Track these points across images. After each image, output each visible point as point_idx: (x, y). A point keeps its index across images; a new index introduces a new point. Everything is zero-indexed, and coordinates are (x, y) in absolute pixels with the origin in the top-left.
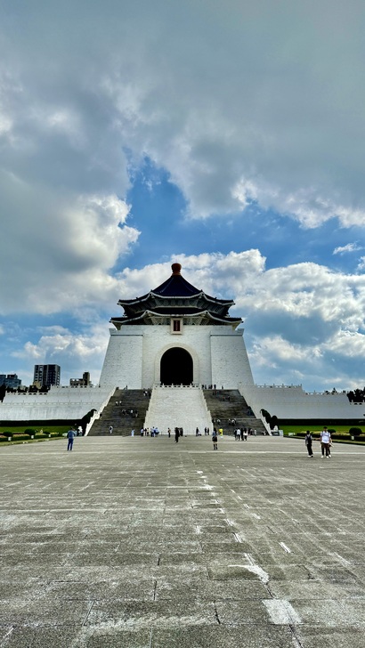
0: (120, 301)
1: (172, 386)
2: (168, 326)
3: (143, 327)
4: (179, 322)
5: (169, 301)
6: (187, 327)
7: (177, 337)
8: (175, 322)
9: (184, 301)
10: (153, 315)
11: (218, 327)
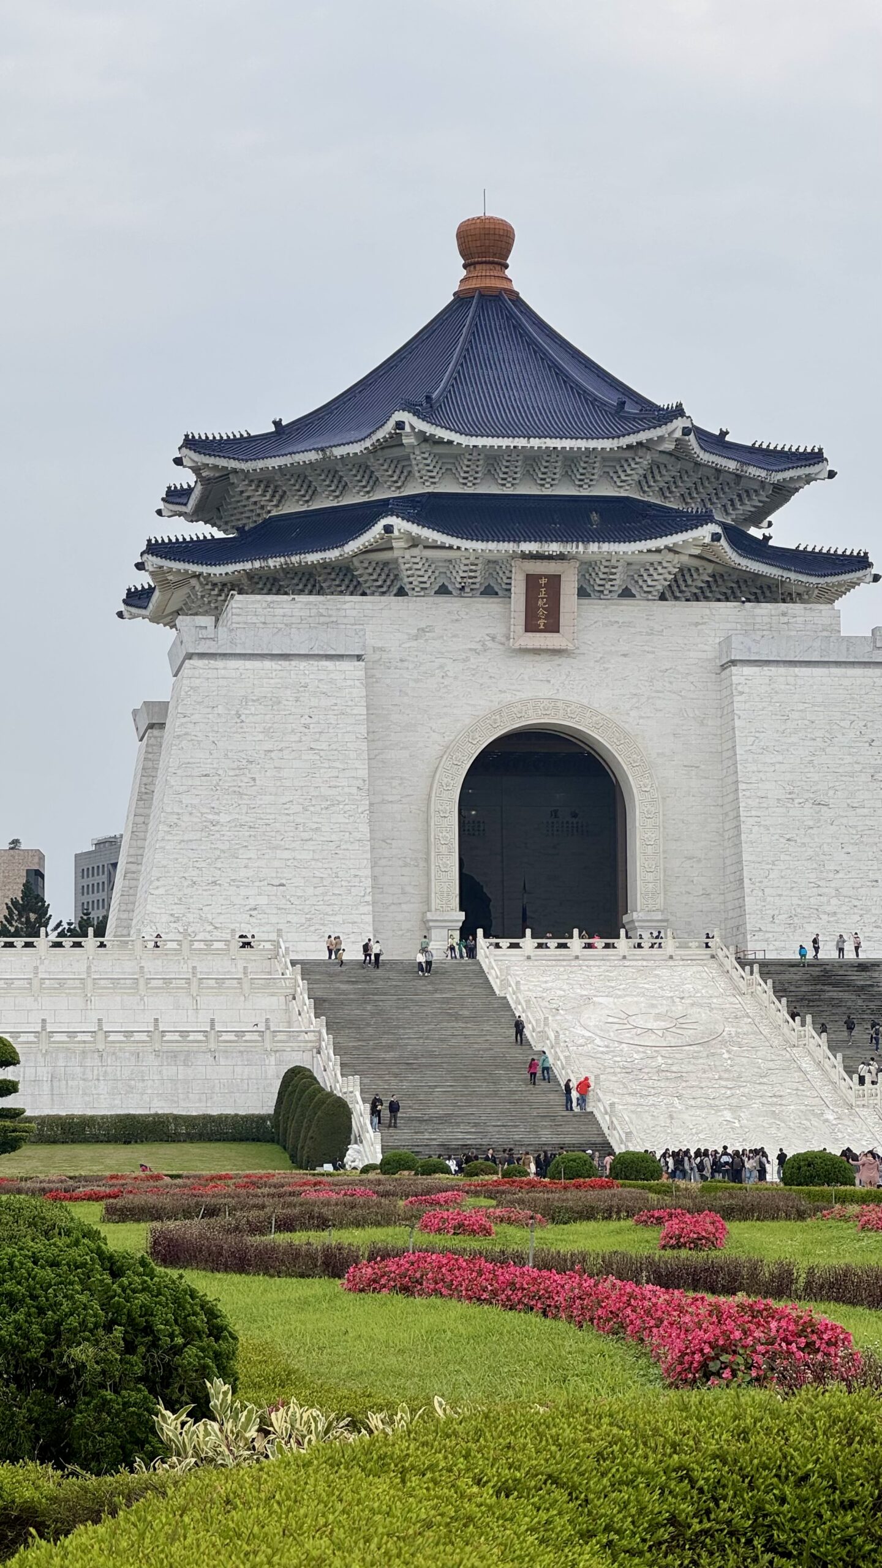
0: (191, 443)
1: (576, 943)
2: (491, 606)
3: (350, 605)
4: (554, 582)
5: (493, 458)
6: (596, 612)
7: (542, 667)
8: (532, 581)
9: (571, 459)
10: (415, 542)
11: (765, 610)
